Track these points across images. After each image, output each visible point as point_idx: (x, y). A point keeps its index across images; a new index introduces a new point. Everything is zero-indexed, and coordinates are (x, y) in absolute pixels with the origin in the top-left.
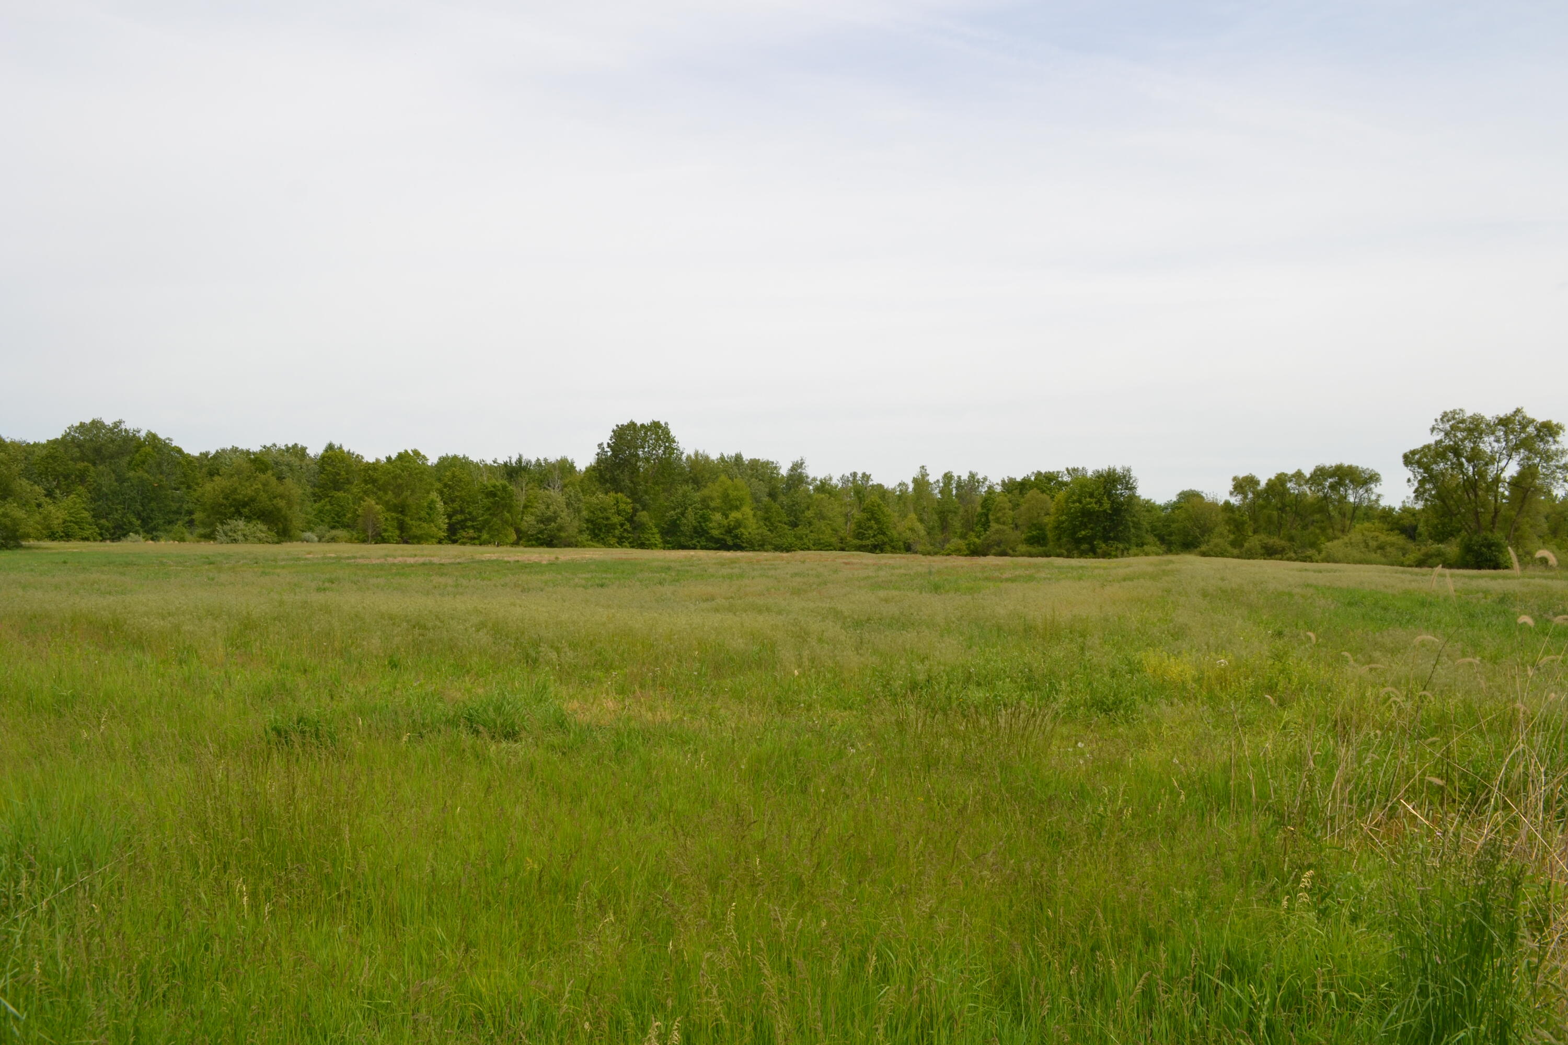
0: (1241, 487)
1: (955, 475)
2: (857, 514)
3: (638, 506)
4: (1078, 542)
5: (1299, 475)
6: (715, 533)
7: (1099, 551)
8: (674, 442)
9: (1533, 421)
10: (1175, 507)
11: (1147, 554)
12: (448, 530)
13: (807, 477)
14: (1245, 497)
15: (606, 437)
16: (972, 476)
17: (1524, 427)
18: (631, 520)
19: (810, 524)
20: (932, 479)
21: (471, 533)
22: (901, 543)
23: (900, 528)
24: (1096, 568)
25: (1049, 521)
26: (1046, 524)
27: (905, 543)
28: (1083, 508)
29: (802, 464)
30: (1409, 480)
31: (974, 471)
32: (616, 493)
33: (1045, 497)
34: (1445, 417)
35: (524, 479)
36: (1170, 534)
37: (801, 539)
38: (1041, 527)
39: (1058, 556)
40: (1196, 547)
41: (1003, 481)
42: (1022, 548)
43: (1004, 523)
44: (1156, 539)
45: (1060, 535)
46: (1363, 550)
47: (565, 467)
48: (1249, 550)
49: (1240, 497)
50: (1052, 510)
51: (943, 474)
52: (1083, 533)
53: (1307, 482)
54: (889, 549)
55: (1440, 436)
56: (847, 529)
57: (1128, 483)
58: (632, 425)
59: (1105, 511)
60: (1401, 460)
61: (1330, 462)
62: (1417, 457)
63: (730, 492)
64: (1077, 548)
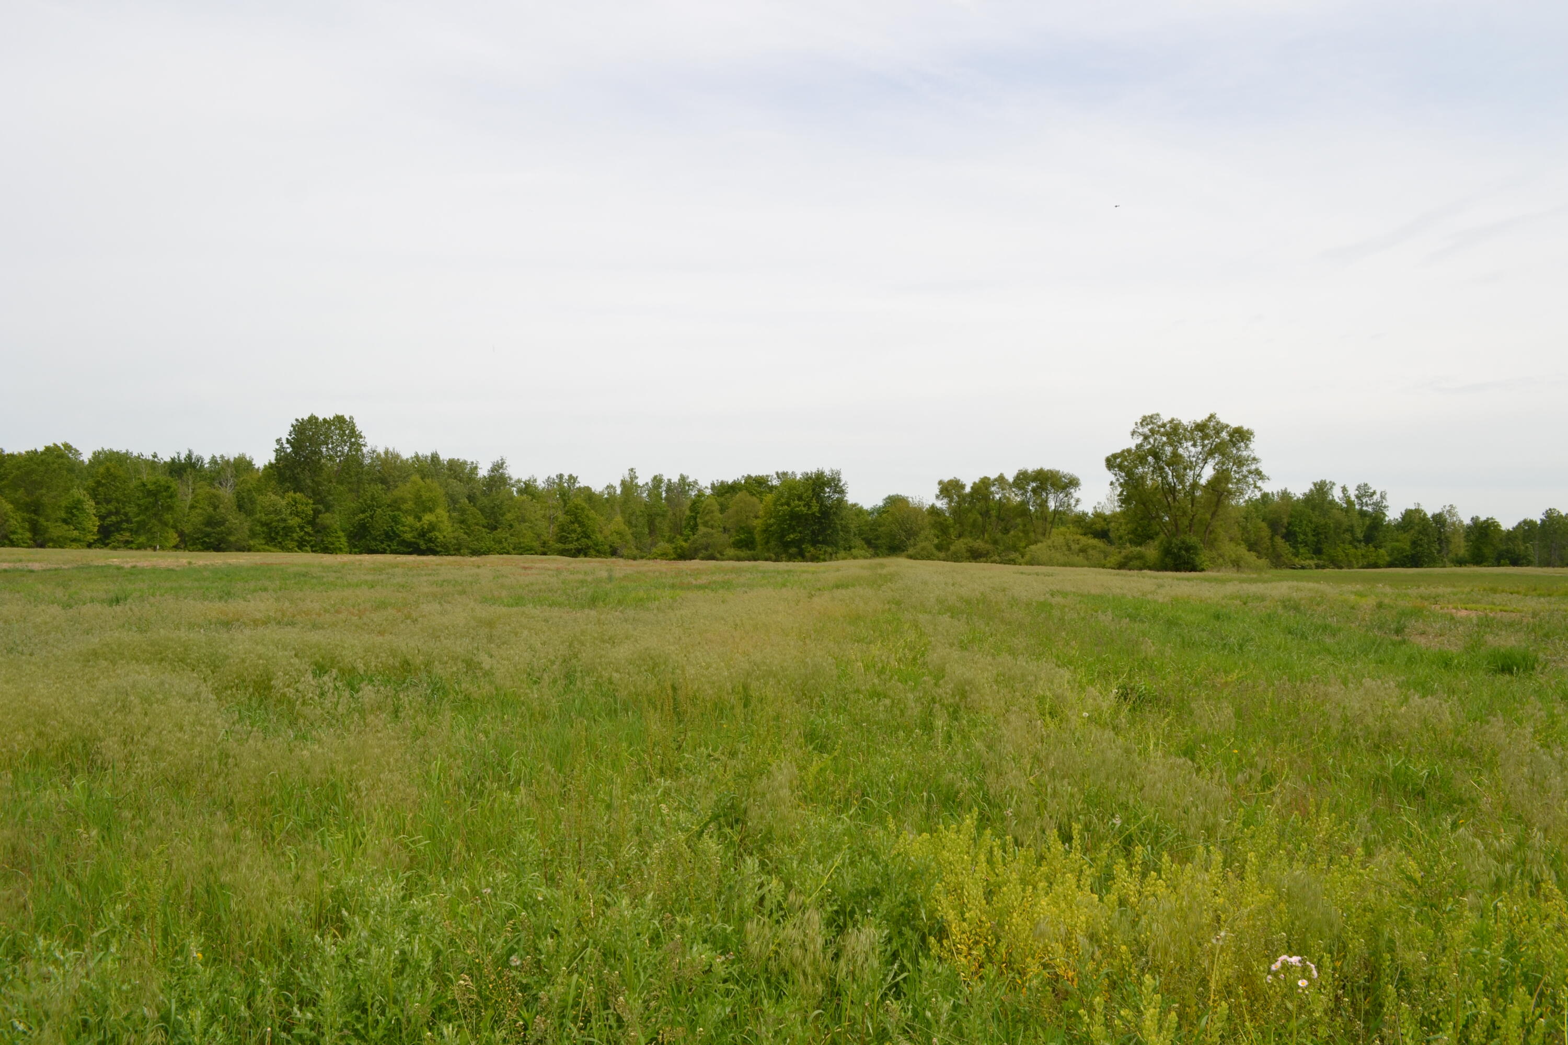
0: (947, 490)
1: (665, 478)
2: (562, 517)
3: (321, 507)
4: (786, 545)
5: (1001, 479)
6: (408, 536)
7: (807, 554)
8: (361, 437)
9: (1227, 426)
10: (880, 511)
11: (855, 558)
12: (99, 531)
13: (511, 479)
14: (951, 501)
15: (285, 433)
16: (683, 479)
17: (1218, 433)
18: (312, 523)
19: (511, 526)
20: (640, 482)
21: (127, 535)
22: (607, 547)
23: (607, 532)
24: (804, 572)
25: (758, 524)
26: (755, 528)
27: (611, 546)
28: (791, 511)
29: (502, 464)
30: (1112, 483)
31: (685, 474)
32: (295, 492)
33: (755, 500)
34: (1145, 421)
35: (189, 476)
36: (877, 538)
37: (500, 542)
38: (750, 531)
39: (766, 560)
40: (903, 551)
41: (713, 485)
42: (731, 552)
43: (712, 527)
44: (863, 543)
45: (768, 538)
46: (1067, 553)
47: (242, 466)
48: (955, 553)
49: (946, 500)
50: (761, 513)
51: (652, 477)
52: (792, 536)
53: (1011, 486)
54: (594, 553)
55: (1139, 440)
56: (549, 532)
57: (836, 485)
58: (313, 420)
59: (813, 514)
60: (1104, 463)
61: (1032, 467)
62: (1119, 460)
63: (423, 493)
64: (786, 552)
